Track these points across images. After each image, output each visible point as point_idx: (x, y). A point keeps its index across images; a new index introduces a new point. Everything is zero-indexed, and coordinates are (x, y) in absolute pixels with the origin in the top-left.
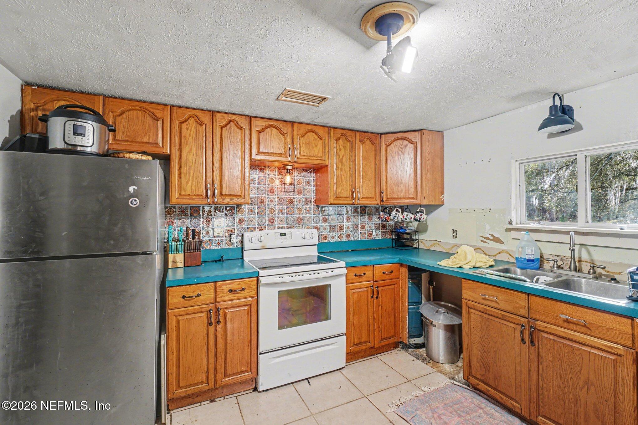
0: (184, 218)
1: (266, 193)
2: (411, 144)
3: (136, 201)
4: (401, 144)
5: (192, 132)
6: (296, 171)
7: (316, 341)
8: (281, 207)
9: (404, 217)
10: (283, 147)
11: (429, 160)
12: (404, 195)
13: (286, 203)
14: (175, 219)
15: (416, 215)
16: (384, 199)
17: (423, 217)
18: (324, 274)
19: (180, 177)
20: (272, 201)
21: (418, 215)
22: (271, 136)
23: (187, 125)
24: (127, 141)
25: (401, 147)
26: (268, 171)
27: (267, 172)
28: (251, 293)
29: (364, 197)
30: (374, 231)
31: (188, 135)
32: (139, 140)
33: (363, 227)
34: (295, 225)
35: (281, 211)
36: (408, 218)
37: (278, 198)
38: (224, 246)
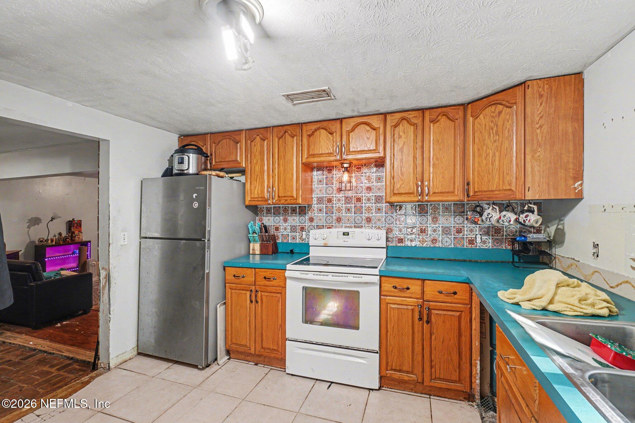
0: (269, 216)
1: (334, 193)
2: (508, 109)
3: (196, 204)
4: (493, 111)
5: (258, 148)
6: (364, 167)
7: (340, 347)
8: (348, 205)
9: (500, 218)
10: (332, 146)
11: (541, 127)
12: (497, 187)
13: (353, 202)
14: (264, 216)
15: (519, 216)
16: (471, 194)
17: (528, 218)
18: (351, 278)
19: (251, 184)
20: (339, 200)
21: (521, 215)
22: (320, 138)
23: (255, 142)
24: (221, 162)
25: (492, 117)
26: (336, 171)
27: (334, 172)
28: (281, 283)
29: (436, 191)
30: (479, 237)
31: (255, 150)
32: (227, 160)
33: (459, 231)
34: (363, 225)
35: (349, 210)
36: (505, 221)
37: (345, 197)
38: (298, 241)
